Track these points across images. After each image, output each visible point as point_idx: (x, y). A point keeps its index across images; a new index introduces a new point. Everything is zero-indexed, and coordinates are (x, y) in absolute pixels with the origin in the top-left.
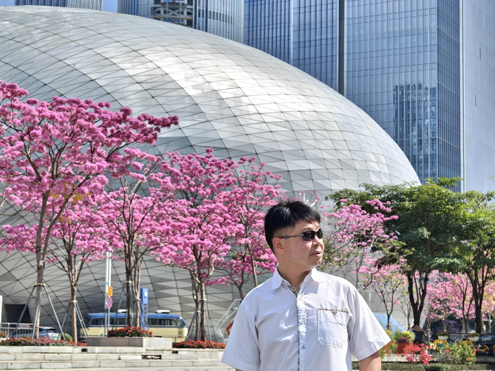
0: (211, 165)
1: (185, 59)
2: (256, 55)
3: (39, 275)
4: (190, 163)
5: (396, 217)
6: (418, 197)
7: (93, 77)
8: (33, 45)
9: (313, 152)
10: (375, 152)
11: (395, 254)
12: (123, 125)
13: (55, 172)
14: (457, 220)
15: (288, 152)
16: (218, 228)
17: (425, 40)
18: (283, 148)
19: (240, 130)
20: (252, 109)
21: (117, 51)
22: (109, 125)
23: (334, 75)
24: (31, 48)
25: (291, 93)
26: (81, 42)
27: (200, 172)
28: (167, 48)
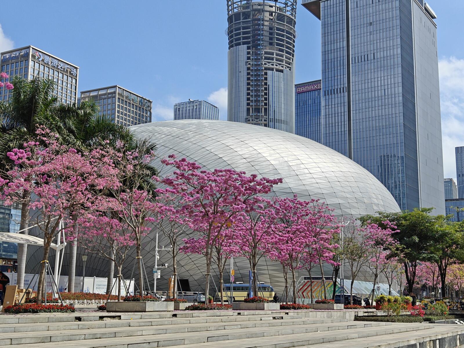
0: (296, 204)
1: (269, 145)
2: (307, 142)
3: (208, 269)
4: (286, 203)
5: (399, 231)
6: (410, 219)
7: (221, 156)
8: (189, 140)
9: (341, 193)
10: (375, 193)
11: (398, 252)
12: (252, 184)
13: (216, 210)
14: (433, 232)
15: (326, 194)
16: (302, 239)
17: (397, 130)
18: (324, 192)
19: (300, 182)
20: (306, 171)
21: (233, 141)
22: (245, 184)
23: (346, 151)
24: (188, 142)
25: (328, 161)
26: (214, 138)
27: (291, 208)
28: (259, 139)
